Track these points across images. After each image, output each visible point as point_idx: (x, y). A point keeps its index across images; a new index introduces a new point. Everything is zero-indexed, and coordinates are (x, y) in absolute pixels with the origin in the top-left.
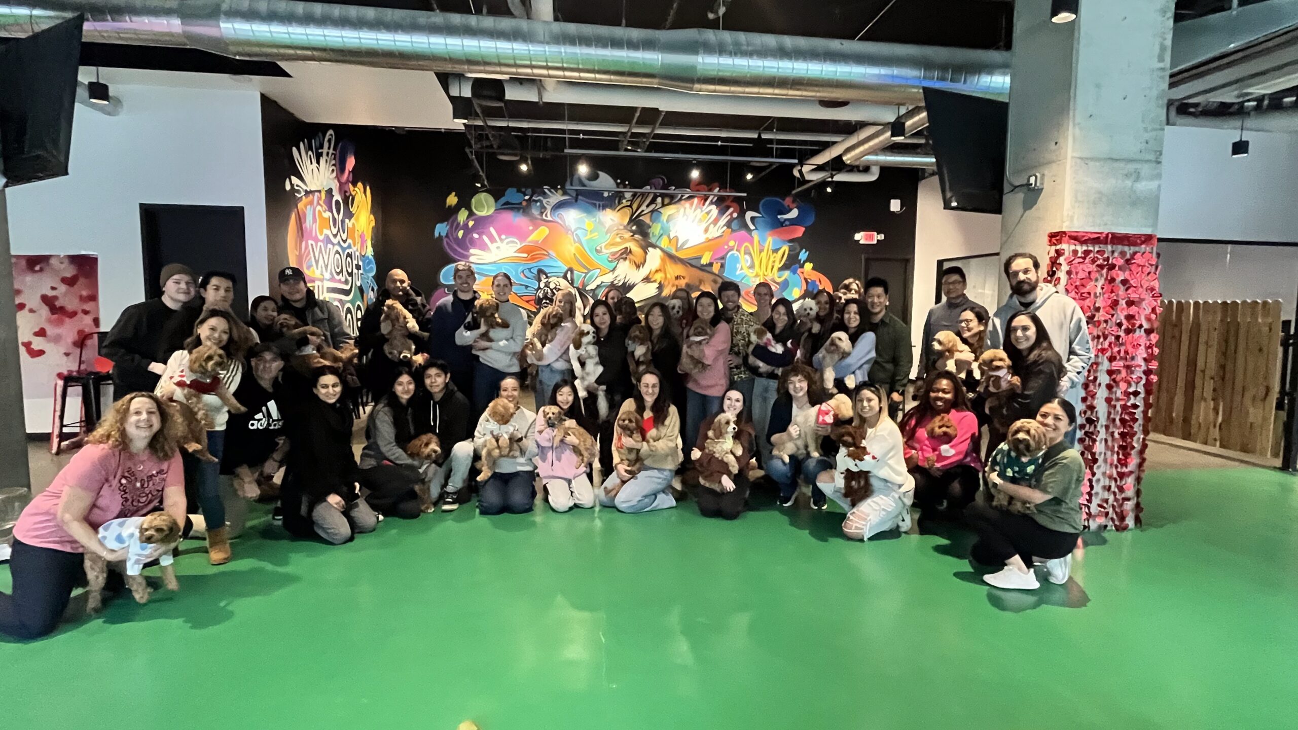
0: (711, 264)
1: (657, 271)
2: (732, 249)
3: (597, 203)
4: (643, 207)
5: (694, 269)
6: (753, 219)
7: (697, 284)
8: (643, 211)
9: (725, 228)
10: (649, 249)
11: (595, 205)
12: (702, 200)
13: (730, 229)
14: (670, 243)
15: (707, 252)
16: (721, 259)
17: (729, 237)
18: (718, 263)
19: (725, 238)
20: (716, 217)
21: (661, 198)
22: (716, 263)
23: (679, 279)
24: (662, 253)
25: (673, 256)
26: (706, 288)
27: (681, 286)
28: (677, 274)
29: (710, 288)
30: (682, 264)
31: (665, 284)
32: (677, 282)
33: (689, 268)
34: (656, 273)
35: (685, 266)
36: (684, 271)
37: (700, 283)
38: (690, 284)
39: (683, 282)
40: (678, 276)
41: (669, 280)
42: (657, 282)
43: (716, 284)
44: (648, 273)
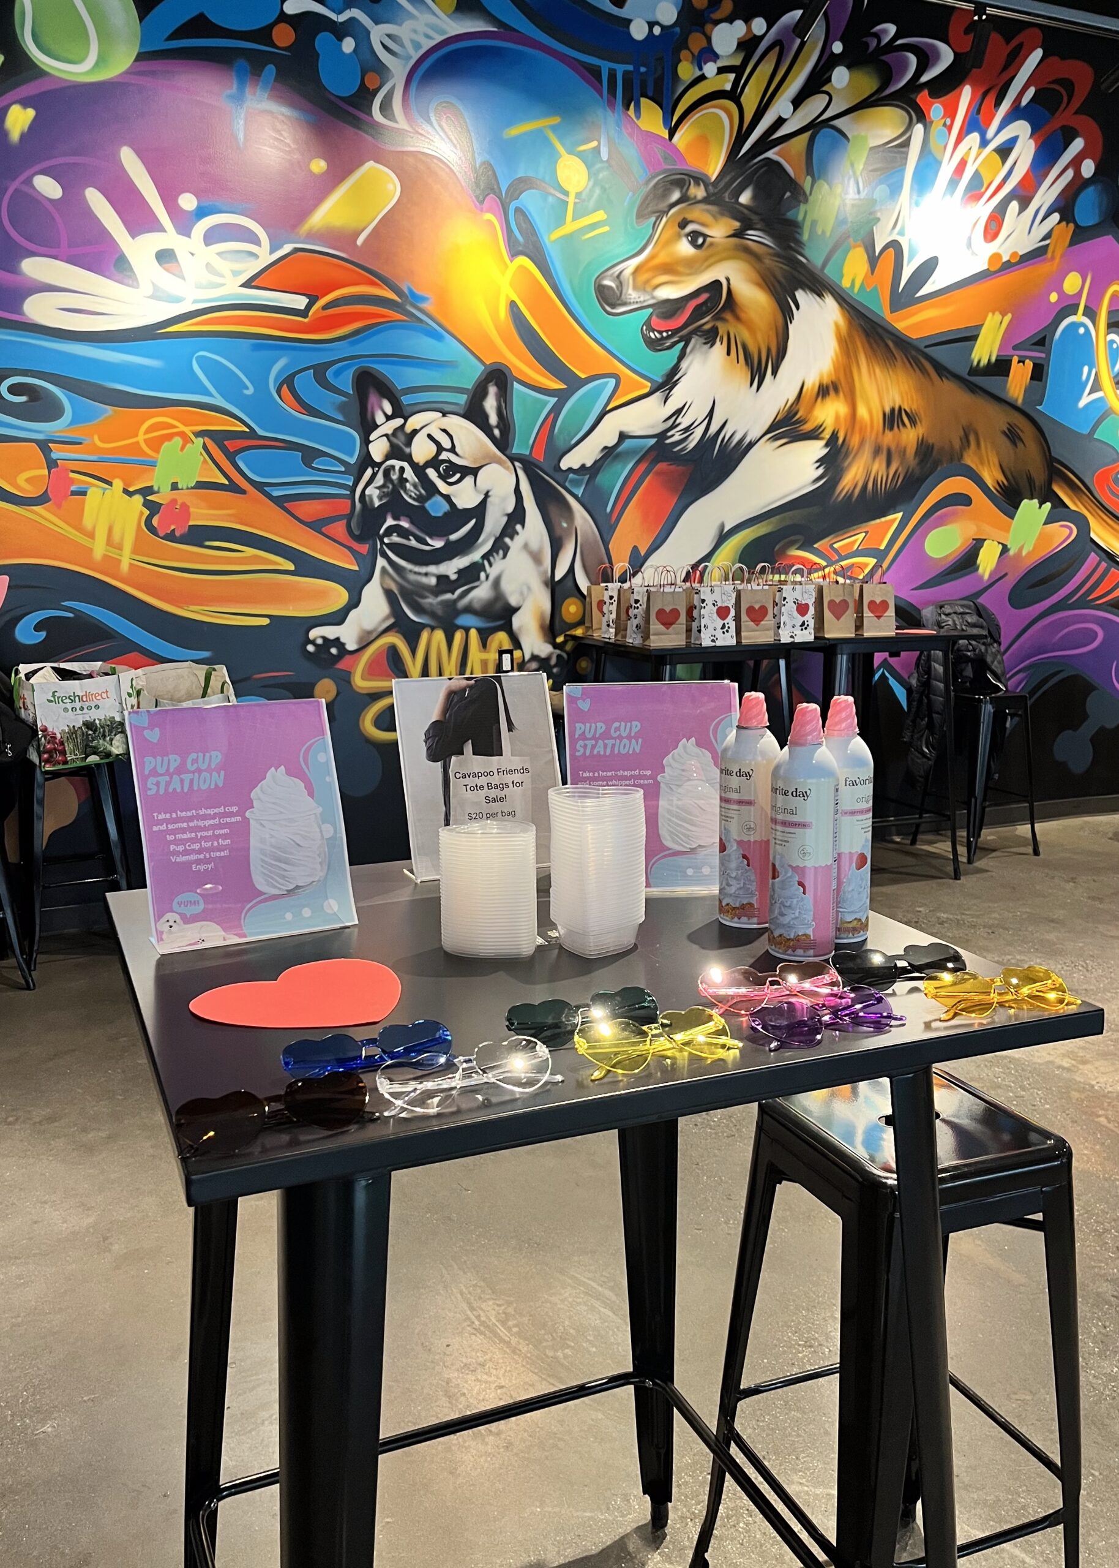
0: (1000, 367)
1: (823, 391)
2: (1070, 306)
3: (605, 66)
4: (782, 106)
5: (948, 387)
7: (957, 444)
8: (780, 122)
9: (1056, 217)
10: (800, 295)
11: (595, 73)
12: (985, 94)
13: (1072, 226)
14: (872, 273)
15: (994, 314)
16: (1035, 344)
17: (1062, 256)
18: (1027, 361)
19: (1053, 258)
20: (1027, 172)
21: (849, 67)
22: (1019, 362)
23: (898, 427)
24: (843, 315)
25: (880, 330)
26: (982, 463)
27: (903, 453)
28: (892, 405)
29: (996, 460)
30: (907, 363)
31: (851, 447)
32: (889, 438)
33: (931, 379)
34: (819, 399)
35: (920, 370)
36: (914, 395)
37: (964, 440)
38: (933, 445)
39: (910, 436)
40: (893, 410)
41: (862, 430)
42: (822, 435)
43: (1015, 444)
44: (792, 397)
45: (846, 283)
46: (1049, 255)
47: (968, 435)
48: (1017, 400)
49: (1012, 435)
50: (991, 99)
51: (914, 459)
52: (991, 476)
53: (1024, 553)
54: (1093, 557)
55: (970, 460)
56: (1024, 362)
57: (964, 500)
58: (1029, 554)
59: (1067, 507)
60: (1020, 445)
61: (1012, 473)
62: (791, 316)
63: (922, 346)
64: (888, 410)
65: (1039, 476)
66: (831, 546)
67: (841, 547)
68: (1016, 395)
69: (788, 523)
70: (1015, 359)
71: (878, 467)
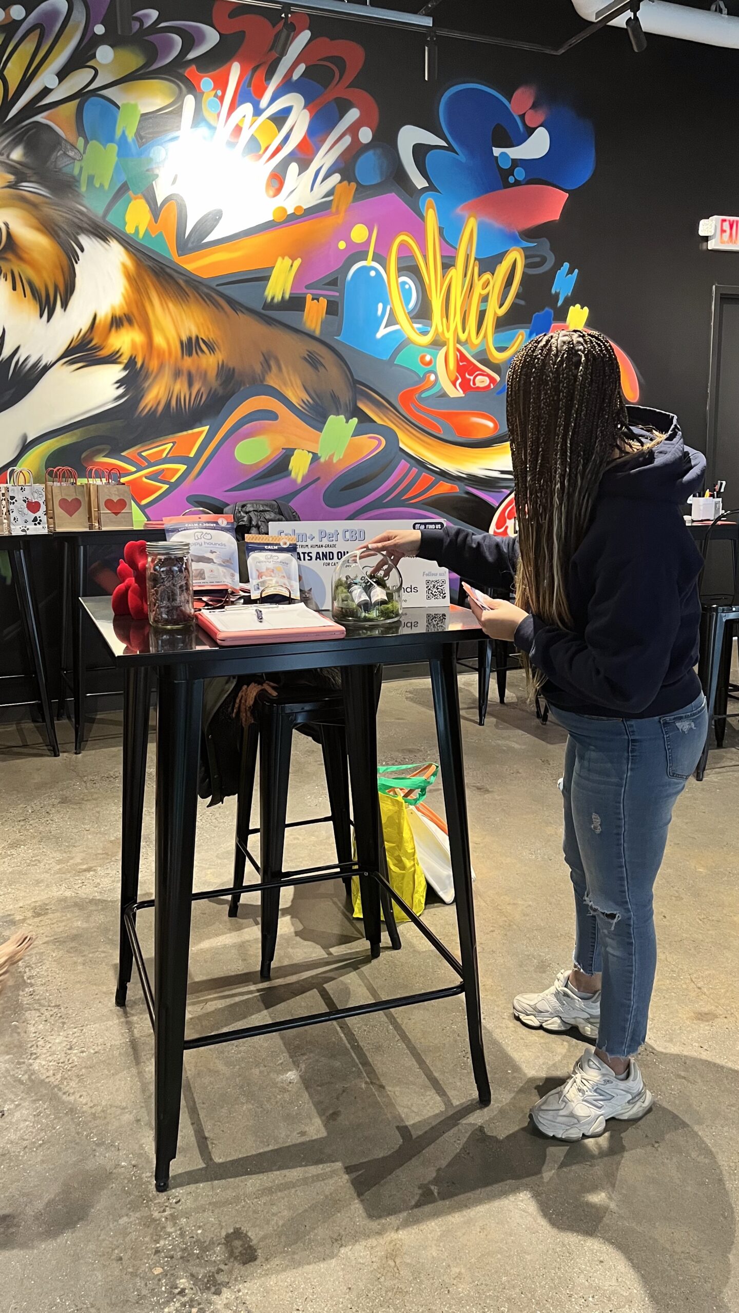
0: (295, 303)
1: (117, 322)
2: (359, 253)
4: (47, 78)
5: (243, 319)
6: (420, 151)
7: (258, 368)
8: (46, 91)
9: (337, 177)
10: (84, 240)
12: (255, 69)
13: (354, 185)
14: (156, 222)
15: (283, 259)
16: (329, 284)
17: (346, 211)
18: (321, 298)
19: (337, 212)
20: (304, 138)
21: (112, 46)
22: (313, 299)
23: (197, 353)
24: (131, 258)
25: (168, 270)
26: (285, 384)
27: (204, 377)
28: (188, 334)
29: (299, 382)
30: (200, 299)
31: (150, 370)
32: (188, 362)
33: (226, 313)
34: (114, 329)
35: (214, 304)
36: (210, 326)
37: (265, 366)
38: (234, 369)
39: (210, 362)
40: (190, 339)
41: (160, 354)
42: (119, 360)
43: (317, 369)
44: (85, 326)
45: (130, 230)
46: (334, 209)
47: (268, 360)
48: (314, 331)
49: (313, 361)
50: (261, 72)
51: (217, 380)
52: (296, 395)
53: (335, 460)
54: (403, 464)
55: (272, 381)
56: (318, 300)
57: (271, 415)
58: (340, 460)
59: (375, 422)
60: (321, 369)
61: (315, 392)
62: (77, 259)
63: (214, 285)
64: (184, 339)
65: (345, 396)
66: (139, 454)
67: (148, 455)
68: (313, 327)
69: (93, 434)
70: (309, 297)
71: (180, 387)
